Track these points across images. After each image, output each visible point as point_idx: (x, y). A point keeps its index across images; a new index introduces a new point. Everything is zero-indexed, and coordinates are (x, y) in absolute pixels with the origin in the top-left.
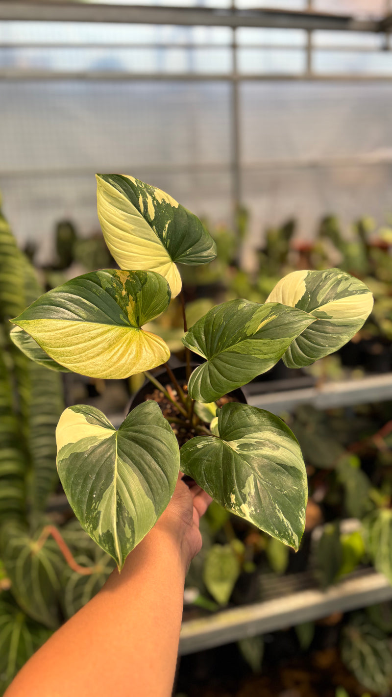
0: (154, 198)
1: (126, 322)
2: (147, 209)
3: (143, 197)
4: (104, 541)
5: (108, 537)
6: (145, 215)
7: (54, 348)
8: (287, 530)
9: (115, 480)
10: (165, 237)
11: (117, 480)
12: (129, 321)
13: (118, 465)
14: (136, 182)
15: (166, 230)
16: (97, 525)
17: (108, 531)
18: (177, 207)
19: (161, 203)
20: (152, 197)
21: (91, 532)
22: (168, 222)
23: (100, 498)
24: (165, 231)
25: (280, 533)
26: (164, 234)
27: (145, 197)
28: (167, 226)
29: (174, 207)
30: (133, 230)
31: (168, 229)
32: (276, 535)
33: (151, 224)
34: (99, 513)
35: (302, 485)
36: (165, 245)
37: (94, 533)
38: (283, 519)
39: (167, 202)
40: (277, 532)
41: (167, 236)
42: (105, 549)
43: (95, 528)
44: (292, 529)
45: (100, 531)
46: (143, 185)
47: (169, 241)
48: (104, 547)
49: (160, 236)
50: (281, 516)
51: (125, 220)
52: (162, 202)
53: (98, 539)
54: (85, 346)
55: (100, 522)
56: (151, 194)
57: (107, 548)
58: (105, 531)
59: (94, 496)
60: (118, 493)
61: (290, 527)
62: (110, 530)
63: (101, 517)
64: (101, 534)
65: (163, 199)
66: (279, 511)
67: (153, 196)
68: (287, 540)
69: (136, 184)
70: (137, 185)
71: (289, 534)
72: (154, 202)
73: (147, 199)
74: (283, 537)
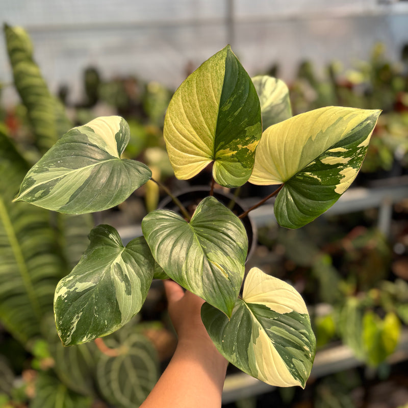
0: (345, 166)
1: (218, 147)
2: (332, 156)
3: (345, 152)
4: (29, 181)
12: (219, 150)
14: (362, 147)
15: (312, 176)
19: (340, 173)
20: (347, 164)
22: (319, 179)
23: (59, 166)
24: (311, 174)
25: (62, 325)
27: (345, 155)
28: (316, 177)
29: (336, 187)
31: (313, 178)
33: (318, 160)
34: (47, 170)
35: (112, 326)
36: (298, 174)
39: (341, 180)
44: (71, 334)
52: (341, 175)
58: (35, 179)
59: (59, 162)
61: (73, 331)
62: (37, 181)
67: (349, 166)
69: (359, 146)
70: (359, 148)
72: (342, 164)
73: (344, 157)
74: (61, 329)
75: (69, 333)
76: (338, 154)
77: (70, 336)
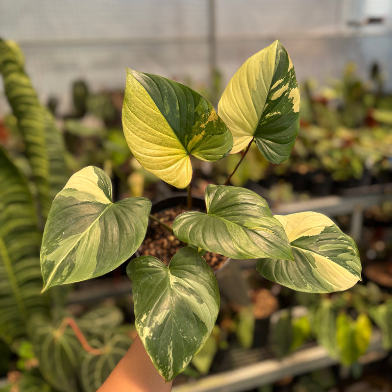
0: (289, 91)
1: (186, 142)
2: (276, 90)
3: (283, 82)
4: (47, 266)
5: (51, 266)
6: (271, 92)
7: (130, 109)
8: (167, 364)
9: (85, 233)
10: (266, 118)
11: (86, 233)
12: (188, 144)
13: (94, 225)
14: (291, 70)
16: (50, 253)
17: (54, 262)
18: (295, 111)
19: (289, 98)
20: (289, 89)
21: (43, 254)
22: (279, 113)
23: (66, 237)
24: (271, 114)
26: (268, 115)
27: (284, 83)
28: (275, 113)
29: (293, 110)
30: (253, 90)
31: (274, 115)
32: (156, 363)
33: (268, 101)
34: (58, 246)
35: (201, 339)
36: (260, 122)
37: (45, 256)
38: (169, 355)
39: (293, 102)
40: (158, 361)
41: (268, 118)
42: (43, 272)
43: (47, 253)
44: (172, 366)
45: (49, 258)
46: (293, 76)
47: (266, 122)
48: (43, 270)
49: (264, 114)
50: (170, 352)
51: (256, 80)
53: (44, 261)
54: (147, 128)
55: (54, 253)
56: (291, 86)
57: (45, 272)
58: (52, 260)
59: (64, 233)
60: (79, 242)
61: (171, 363)
62: (56, 262)
63: (57, 250)
64: (48, 260)
65: (293, 98)
66: (170, 348)
67: (291, 89)
68: (163, 371)
69: (289, 71)
70: (289, 72)
71: (167, 368)
72: (286, 92)
73: (285, 85)
74: (161, 368)
75: (169, 367)
76: (279, 86)
77: (171, 369)
